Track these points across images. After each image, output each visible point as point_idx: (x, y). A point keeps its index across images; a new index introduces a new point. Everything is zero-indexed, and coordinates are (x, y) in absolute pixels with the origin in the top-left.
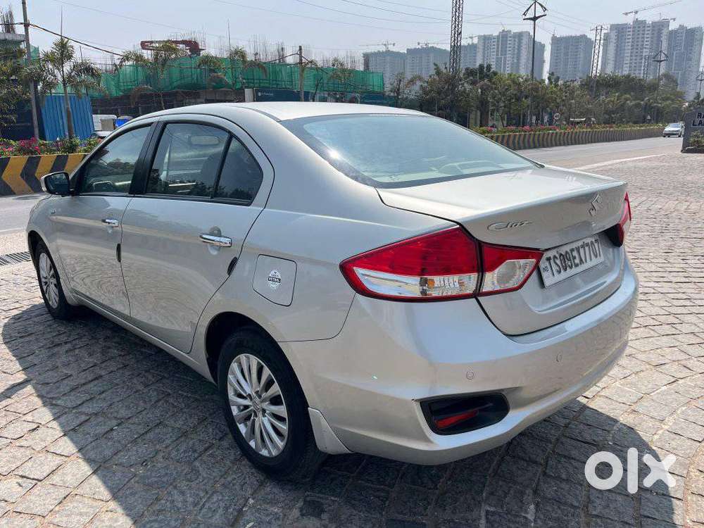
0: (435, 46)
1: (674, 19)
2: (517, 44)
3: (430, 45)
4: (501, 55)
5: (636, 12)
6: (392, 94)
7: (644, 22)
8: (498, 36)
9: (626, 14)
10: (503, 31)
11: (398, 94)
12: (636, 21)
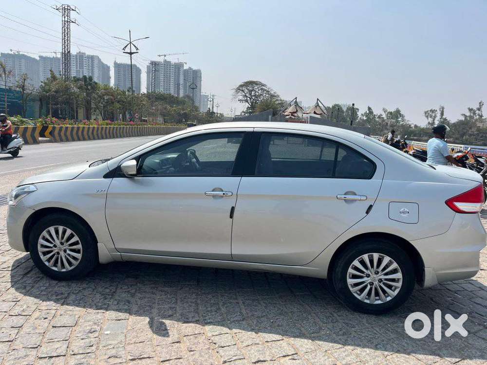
0: (26, 54)
1: (186, 64)
2: (90, 62)
3: (21, 53)
4: (80, 68)
5: (165, 56)
6: (18, 89)
7: (169, 62)
8: (76, 56)
9: (160, 56)
10: (80, 52)
11: (24, 90)
12: (165, 61)
